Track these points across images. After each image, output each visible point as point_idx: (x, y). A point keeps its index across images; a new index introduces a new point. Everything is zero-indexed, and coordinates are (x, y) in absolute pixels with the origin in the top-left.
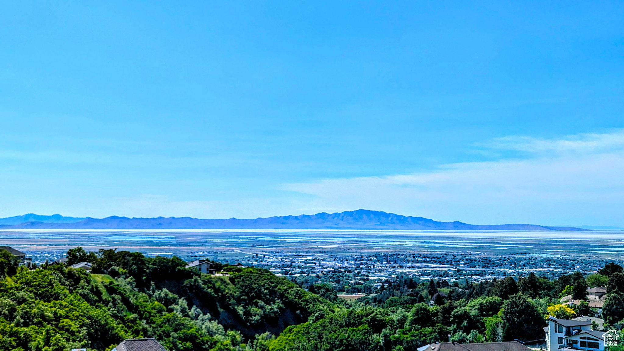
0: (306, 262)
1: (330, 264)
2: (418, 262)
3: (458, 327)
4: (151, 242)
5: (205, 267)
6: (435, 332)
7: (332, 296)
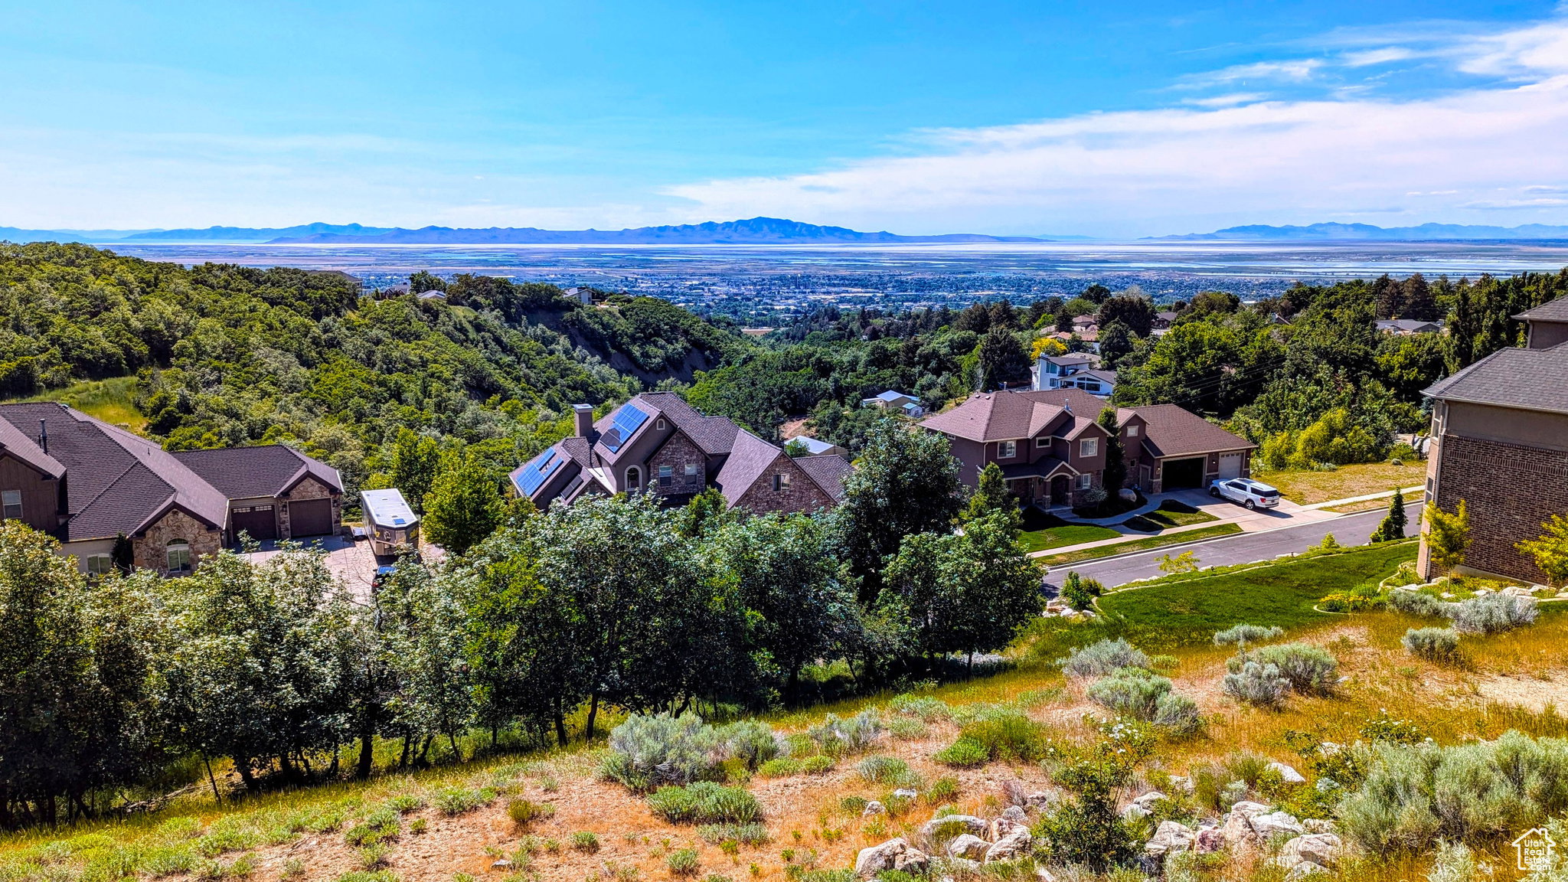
0: (691, 287)
1: (722, 290)
2: (834, 285)
3: (925, 368)
4: (486, 260)
5: (586, 295)
6: (896, 375)
7: (736, 331)
